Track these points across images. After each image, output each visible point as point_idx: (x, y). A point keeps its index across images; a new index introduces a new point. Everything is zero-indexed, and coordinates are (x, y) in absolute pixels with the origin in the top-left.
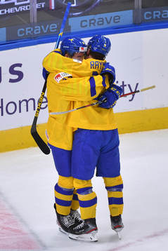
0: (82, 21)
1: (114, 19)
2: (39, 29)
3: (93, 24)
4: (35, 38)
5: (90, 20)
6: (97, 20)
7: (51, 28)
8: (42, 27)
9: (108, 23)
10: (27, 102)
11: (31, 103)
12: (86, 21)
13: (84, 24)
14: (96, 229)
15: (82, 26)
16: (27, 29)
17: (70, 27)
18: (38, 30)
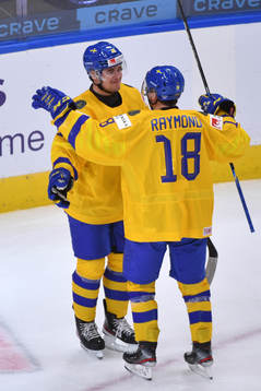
0: (97, 14)
1: (148, 11)
2: (31, 26)
3: (116, 17)
4: (24, 40)
5: (110, 12)
6: (121, 13)
7: (49, 23)
8: (36, 22)
9: (139, 17)
10: (11, 139)
11: (17, 141)
12: (104, 13)
13: (101, 17)
14: (154, 359)
15: (97, 22)
16: (12, 25)
17: (79, 22)
18: (28, 27)
